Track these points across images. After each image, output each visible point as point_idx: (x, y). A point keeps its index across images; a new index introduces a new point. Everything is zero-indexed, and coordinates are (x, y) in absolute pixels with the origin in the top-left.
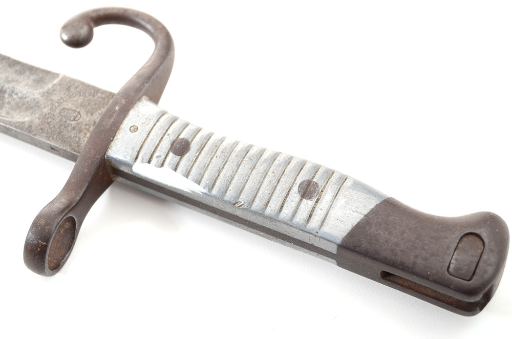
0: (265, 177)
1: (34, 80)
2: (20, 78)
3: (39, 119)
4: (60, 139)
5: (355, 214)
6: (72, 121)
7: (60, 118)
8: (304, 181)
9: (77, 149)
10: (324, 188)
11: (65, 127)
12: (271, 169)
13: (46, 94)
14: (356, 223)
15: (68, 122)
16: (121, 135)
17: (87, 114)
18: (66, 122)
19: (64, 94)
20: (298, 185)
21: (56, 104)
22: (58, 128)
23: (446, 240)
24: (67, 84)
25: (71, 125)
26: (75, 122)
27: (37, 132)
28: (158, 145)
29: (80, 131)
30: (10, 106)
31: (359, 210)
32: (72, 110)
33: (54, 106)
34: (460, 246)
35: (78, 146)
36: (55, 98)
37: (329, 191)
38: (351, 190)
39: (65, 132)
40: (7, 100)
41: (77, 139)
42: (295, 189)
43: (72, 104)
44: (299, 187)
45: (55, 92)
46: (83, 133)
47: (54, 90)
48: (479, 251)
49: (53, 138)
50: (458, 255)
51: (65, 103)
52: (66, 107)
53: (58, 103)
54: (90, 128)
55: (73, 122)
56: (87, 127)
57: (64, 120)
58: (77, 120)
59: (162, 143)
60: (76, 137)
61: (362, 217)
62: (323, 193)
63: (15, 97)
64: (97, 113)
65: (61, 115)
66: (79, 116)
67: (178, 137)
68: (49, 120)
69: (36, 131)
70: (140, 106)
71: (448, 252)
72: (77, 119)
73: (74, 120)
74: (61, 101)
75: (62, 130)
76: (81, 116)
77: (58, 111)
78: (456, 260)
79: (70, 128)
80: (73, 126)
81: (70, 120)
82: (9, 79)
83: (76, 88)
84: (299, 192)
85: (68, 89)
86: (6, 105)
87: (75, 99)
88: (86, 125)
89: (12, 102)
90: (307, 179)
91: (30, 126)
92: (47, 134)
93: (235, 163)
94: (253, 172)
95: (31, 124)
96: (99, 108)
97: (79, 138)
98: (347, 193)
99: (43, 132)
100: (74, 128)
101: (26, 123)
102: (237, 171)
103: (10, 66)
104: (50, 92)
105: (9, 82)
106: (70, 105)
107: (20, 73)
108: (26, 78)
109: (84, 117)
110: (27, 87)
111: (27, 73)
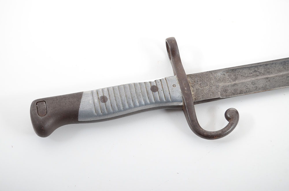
0: (120, 95)
1: (228, 90)
2: (233, 88)
3: (211, 78)
5: (84, 101)
7: (205, 82)
8: (107, 101)
10: (99, 103)
11: (200, 80)
12: (120, 99)
14: (82, 98)
16: (177, 82)
19: (212, 90)
20: (108, 99)
22: (202, 79)
23: (51, 109)
26: (199, 84)
28: (162, 86)
29: (194, 82)
31: (84, 102)
32: (204, 87)
34: (46, 110)
35: (190, 77)
36: (214, 87)
37: (97, 103)
38: (91, 107)
40: (230, 79)
42: (108, 97)
43: (206, 89)
44: (107, 98)
47: (217, 90)
48: (39, 112)
50: (45, 107)
51: (209, 87)
53: (211, 86)
55: (200, 83)
56: (194, 84)
57: (203, 82)
59: (161, 87)
61: (81, 101)
62: (98, 102)
63: (228, 81)
64: (195, 91)
66: (200, 86)
67: (158, 92)
68: (208, 79)
69: (208, 73)
71: (48, 106)
72: (200, 85)
75: (200, 78)
77: (208, 83)
78: (44, 106)
80: (199, 82)
81: (201, 83)
84: (106, 97)
85: (213, 93)
86: (228, 77)
87: (207, 91)
88: (195, 85)
90: (107, 102)
92: (204, 74)
93: (133, 94)
94: (125, 95)
95: (212, 74)
96: (196, 93)
97: (193, 79)
98: (91, 106)
99: (206, 74)
100: (198, 81)
101: (214, 74)
102: (130, 92)
103: (242, 90)
104: (217, 88)
105: (235, 84)
106: (207, 88)
107: (235, 90)
108: (231, 89)
109: (198, 87)
110: (227, 86)
111: (233, 91)
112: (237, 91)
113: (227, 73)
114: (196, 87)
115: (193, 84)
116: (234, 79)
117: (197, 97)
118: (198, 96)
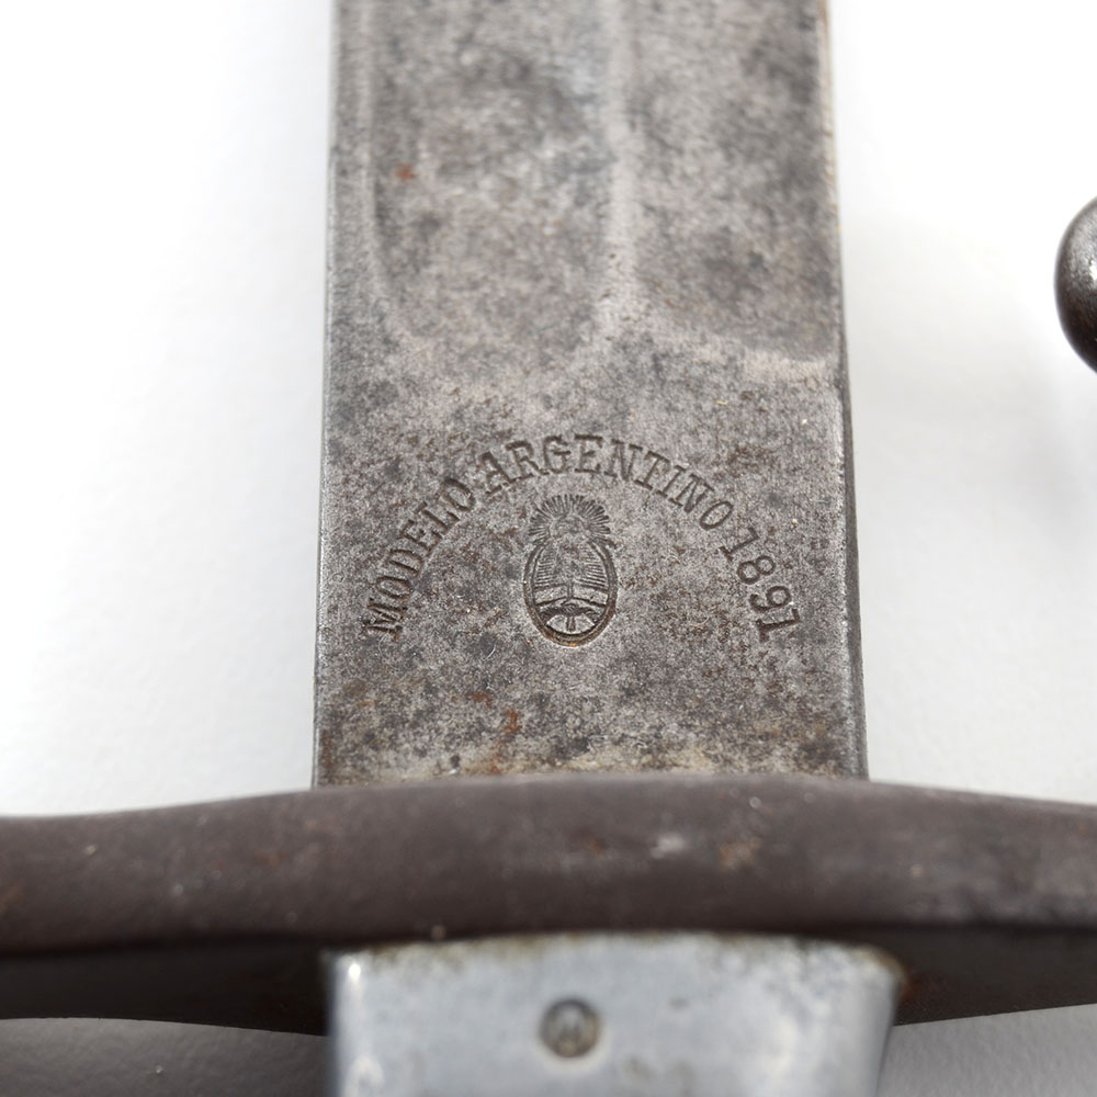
1: (723, 238)
2: (701, 157)
3: (458, 415)
4: (374, 605)
6: (532, 605)
7: (523, 527)
9: (350, 737)
13: (645, 359)
15: (515, 586)
17: (615, 666)
18: (510, 573)
19: (696, 460)
21: (606, 451)
22: (450, 554)
24: (771, 434)
25: (503, 615)
26: (531, 628)
27: (363, 455)
29: (480, 694)
30: (494, 206)
32: (608, 562)
33: (590, 445)
35: (370, 738)
36: (645, 422)
39: (430, 613)
40: (523, 169)
41: (419, 703)
43: (648, 541)
45: (685, 400)
46: (478, 712)
47: (694, 387)
49: (360, 566)
51: (635, 495)
52: (615, 515)
53: (618, 455)
54: (530, 733)
55: (522, 616)
56: (528, 714)
57: (519, 559)
58: (550, 632)
60: (430, 689)
63: (563, 199)
64: (654, 716)
65: (537, 520)
66: (584, 623)
68: (473, 476)
69: (370, 446)
70: (763, 973)
72: (558, 623)
73: (542, 614)
74: (639, 470)
75: (436, 585)
76: (588, 635)
77: (559, 485)
79: (475, 619)
80: (503, 630)
82: (659, 106)
83: (774, 500)
85: (742, 458)
86: (487, 183)
87: (693, 536)
88: (541, 701)
89: (523, 203)
91: (383, 394)
92: (376, 513)
95: (402, 391)
96: (701, 712)
97: (428, 713)
99: (379, 485)
100: (485, 644)
101: (392, 360)
103: (757, 53)
104: (674, 372)
105: (641, 109)
106: (636, 531)
107: (736, 135)
108: (717, 187)
109: (594, 661)
110: (648, 224)
111: (752, 176)
112: (753, 113)
113: (407, 173)
114: (582, 689)
115: (513, 732)
116: (532, 104)
117: (771, 723)
118: (772, 702)
